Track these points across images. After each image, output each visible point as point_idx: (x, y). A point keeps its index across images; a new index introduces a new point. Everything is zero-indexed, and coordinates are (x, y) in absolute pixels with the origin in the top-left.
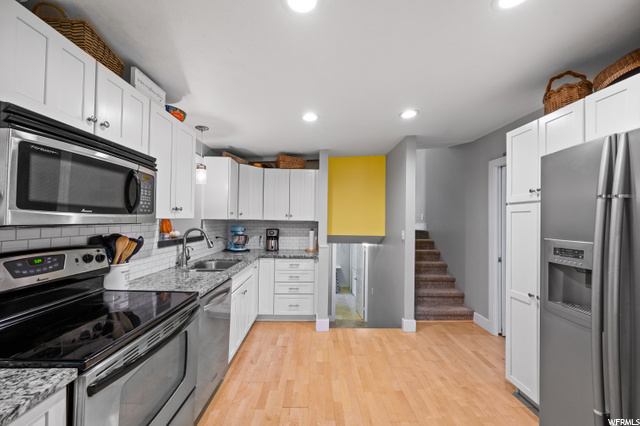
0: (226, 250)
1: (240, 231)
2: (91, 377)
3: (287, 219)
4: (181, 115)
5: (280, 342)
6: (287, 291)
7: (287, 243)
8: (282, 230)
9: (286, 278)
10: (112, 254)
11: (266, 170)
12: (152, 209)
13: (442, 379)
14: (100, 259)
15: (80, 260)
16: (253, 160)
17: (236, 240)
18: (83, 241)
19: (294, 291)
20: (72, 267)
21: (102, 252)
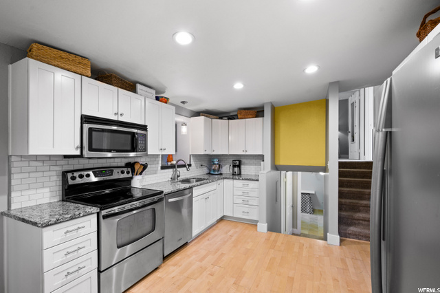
0: (209, 173)
1: (216, 161)
2: (104, 213)
3: (243, 153)
4: (166, 101)
5: (230, 233)
6: (241, 202)
7: (247, 170)
8: (243, 161)
9: (240, 193)
10: (133, 171)
11: (230, 121)
12: (145, 149)
13: (336, 280)
14: (128, 173)
15: (120, 172)
16: (221, 116)
17: (213, 167)
18: (123, 165)
19: (245, 202)
20: (117, 175)
21: (129, 169)
